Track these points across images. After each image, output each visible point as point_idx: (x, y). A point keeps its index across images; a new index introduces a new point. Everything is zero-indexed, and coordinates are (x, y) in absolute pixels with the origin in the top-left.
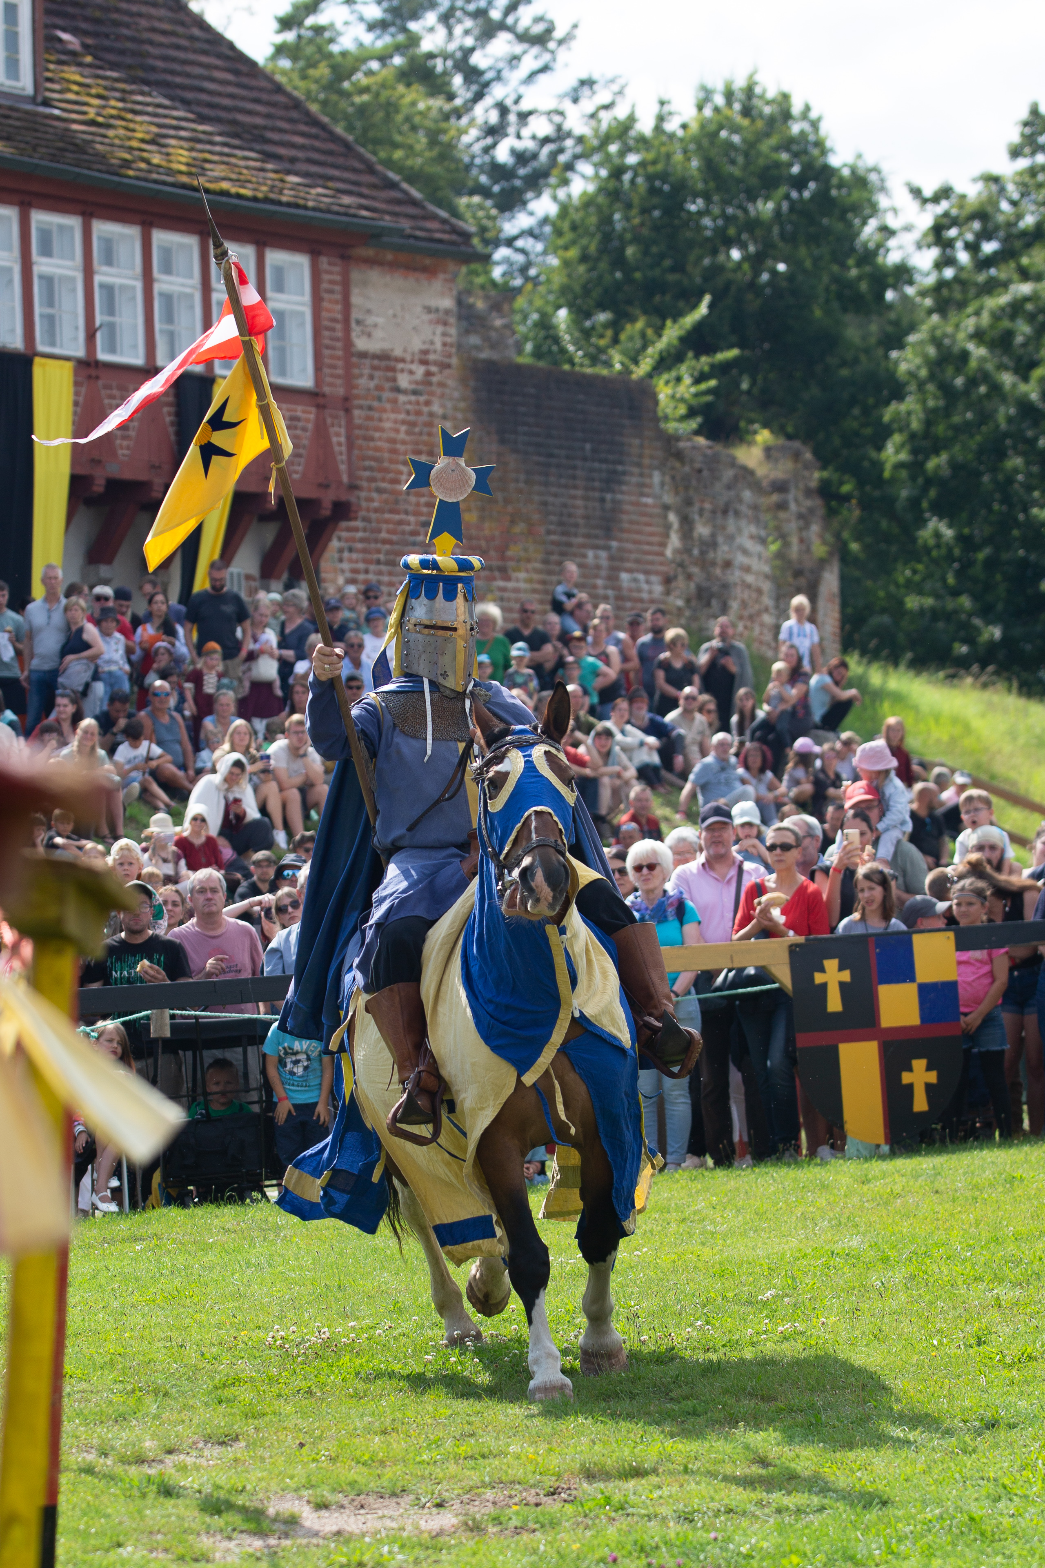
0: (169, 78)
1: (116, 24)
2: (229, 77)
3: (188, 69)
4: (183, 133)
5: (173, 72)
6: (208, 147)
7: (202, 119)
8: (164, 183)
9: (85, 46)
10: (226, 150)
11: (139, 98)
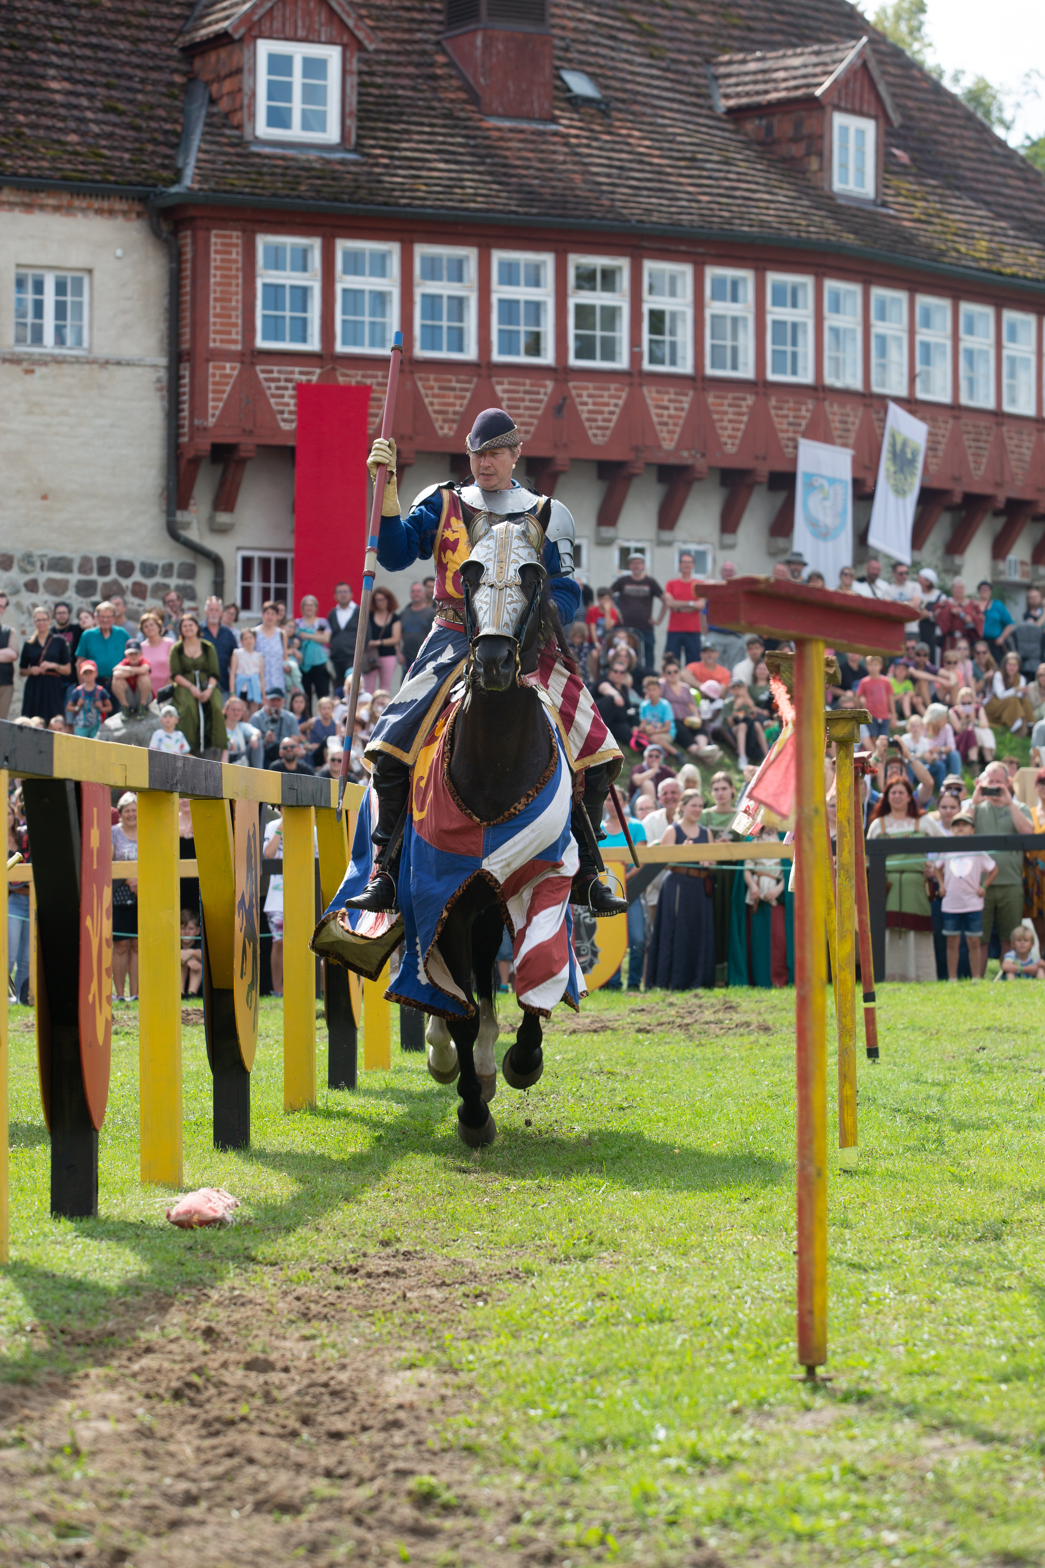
0: (975, 185)
1: (936, 142)
2: (1020, 184)
3: (989, 177)
4: (985, 229)
5: (977, 181)
6: (1004, 239)
7: (1000, 217)
8: (970, 268)
9: (913, 160)
10: (1017, 242)
11: (954, 201)
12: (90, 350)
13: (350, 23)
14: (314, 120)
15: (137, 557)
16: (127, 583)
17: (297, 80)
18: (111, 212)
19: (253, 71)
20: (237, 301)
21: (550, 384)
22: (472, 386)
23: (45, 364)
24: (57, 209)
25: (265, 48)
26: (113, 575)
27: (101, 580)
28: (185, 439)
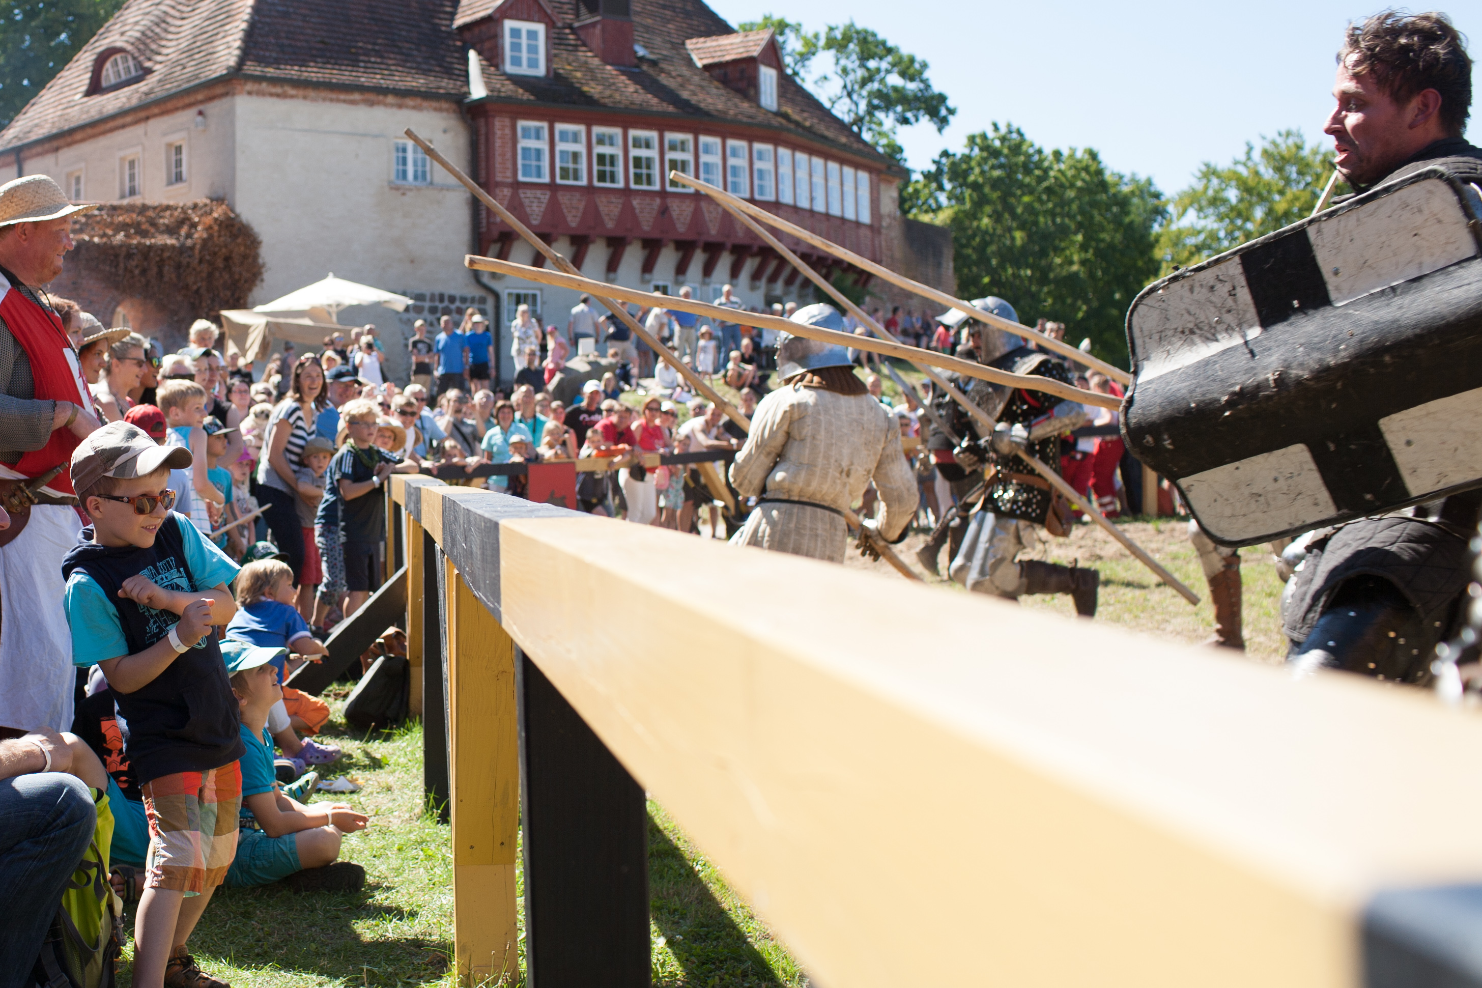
12: (431, 183)
13: (549, 11)
14: (533, 63)
15: (457, 293)
16: (453, 307)
17: (524, 41)
18: (440, 110)
19: (502, 36)
20: (509, 155)
21: (658, 201)
22: (621, 201)
23: (410, 190)
24: (414, 108)
25: (509, 24)
26: (446, 303)
27: (440, 306)
28: (484, 230)
